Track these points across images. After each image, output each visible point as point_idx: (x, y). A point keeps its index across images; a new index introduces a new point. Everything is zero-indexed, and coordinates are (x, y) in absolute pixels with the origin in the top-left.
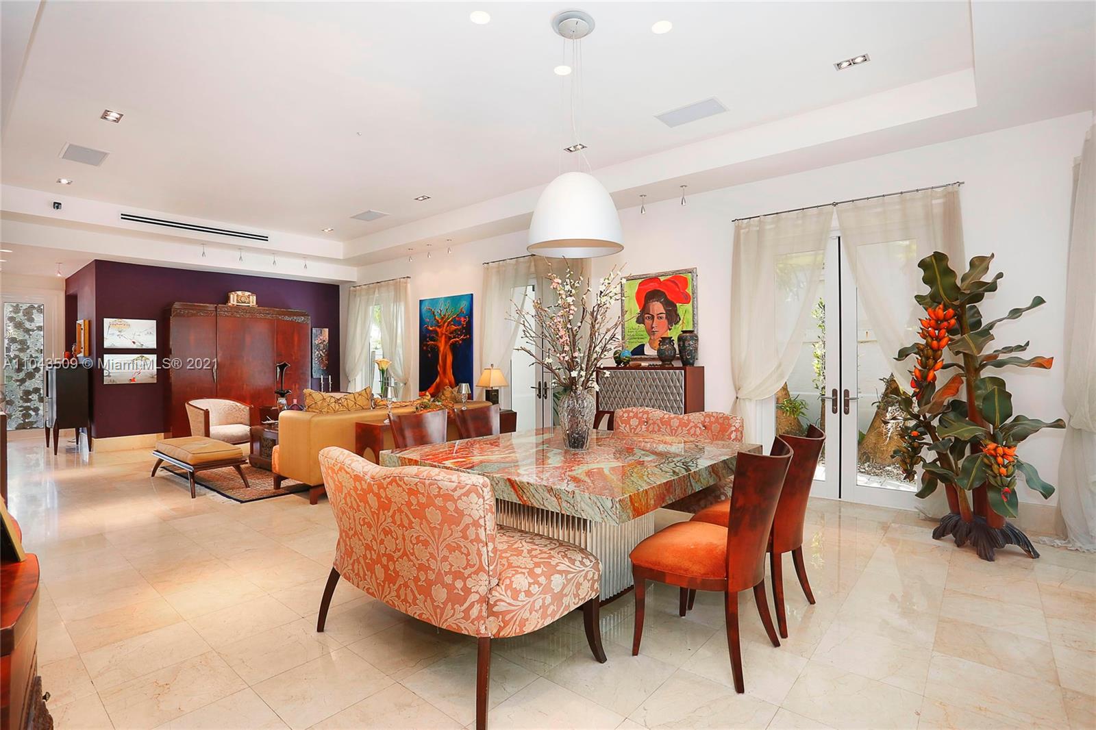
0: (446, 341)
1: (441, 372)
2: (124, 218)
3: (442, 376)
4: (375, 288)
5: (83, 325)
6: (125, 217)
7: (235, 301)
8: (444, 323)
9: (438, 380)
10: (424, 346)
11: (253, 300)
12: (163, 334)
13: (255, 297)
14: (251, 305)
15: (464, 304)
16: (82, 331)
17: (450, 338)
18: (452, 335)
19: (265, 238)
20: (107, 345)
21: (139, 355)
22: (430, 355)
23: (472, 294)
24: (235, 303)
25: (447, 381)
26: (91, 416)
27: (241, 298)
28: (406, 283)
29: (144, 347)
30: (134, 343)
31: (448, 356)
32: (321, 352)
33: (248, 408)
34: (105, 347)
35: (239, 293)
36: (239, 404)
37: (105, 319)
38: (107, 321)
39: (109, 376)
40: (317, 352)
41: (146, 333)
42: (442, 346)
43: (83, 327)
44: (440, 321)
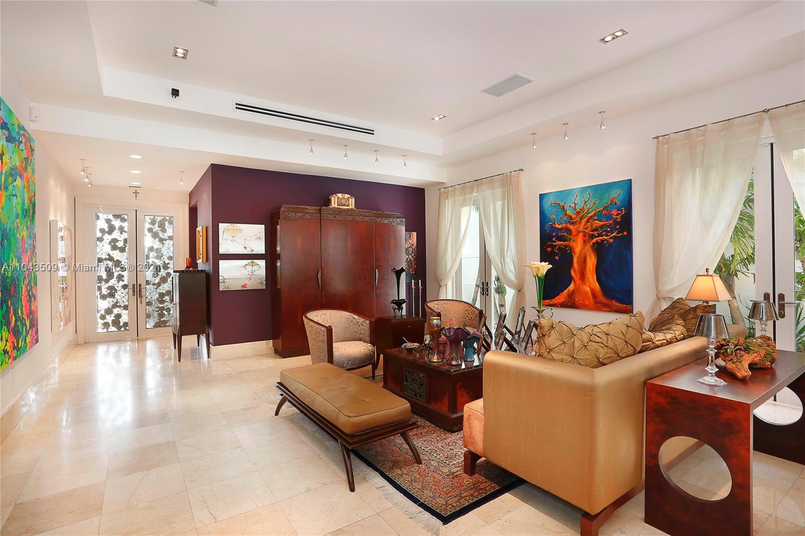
0: (585, 241)
1: (575, 278)
2: (239, 108)
3: (578, 282)
4: (473, 187)
5: (201, 232)
6: (241, 107)
7: (336, 204)
8: (581, 219)
9: (571, 287)
10: (548, 246)
11: (352, 203)
12: (271, 239)
13: (354, 199)
14: (350, 207)
15: (617, 195)
16: (201, 238)
17: (592, 237)
18: (596, 233)
19: (370, 132)
20: (222, 250)
21: (249, 261)
22: (557, 258)
23: (631, 180)
24: (336, 206)
25: (588, 289)
26: (209, 322)
27: (341, 201)
28: (519, 176)
29: (254, 253)
30: (245, 248)
31: (588, 258)
32: (410, 256)
33: (368, 322)
34: (220, 253)
35: (340, 195)
36: (356, 317)
37: (220, 224)
38: (222, 226)
39: (224, 282)
40: (407, 256)
41: (256, 237)
42: (578, 246)
43: (201, 234)
44: (574, 216)
